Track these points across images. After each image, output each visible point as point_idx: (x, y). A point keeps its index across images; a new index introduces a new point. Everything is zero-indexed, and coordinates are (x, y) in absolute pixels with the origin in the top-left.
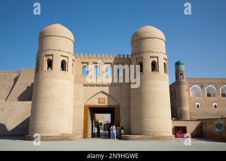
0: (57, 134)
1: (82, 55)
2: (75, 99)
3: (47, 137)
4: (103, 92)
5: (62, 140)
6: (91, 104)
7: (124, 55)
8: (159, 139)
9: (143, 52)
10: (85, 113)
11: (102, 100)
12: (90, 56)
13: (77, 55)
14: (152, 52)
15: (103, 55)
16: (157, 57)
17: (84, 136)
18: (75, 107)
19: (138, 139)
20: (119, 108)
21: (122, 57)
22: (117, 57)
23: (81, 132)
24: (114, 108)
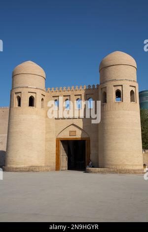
0: (26, 166)
1: (53, 89)
2: (47, 132)
3: (16, 168)
4: (73, 125)
5: (28, 171)
6: (62, 137)
7: (94, 86)
8: (120, 173)
9: (106, 81)
10: (57, 146)
11: (73, 132)
12: (61, 90)
13: (49, 89)
14: (115, 80)
15: (73, 87)
16: (122, 85)
17: (56, 168)
18: (47, 140)
19: (99, 172)
20: (90, 141)
21: (92, 87)
22: (87, 88)
23: (54, 165)
24: (85, 140)
